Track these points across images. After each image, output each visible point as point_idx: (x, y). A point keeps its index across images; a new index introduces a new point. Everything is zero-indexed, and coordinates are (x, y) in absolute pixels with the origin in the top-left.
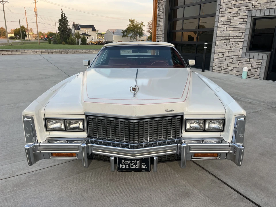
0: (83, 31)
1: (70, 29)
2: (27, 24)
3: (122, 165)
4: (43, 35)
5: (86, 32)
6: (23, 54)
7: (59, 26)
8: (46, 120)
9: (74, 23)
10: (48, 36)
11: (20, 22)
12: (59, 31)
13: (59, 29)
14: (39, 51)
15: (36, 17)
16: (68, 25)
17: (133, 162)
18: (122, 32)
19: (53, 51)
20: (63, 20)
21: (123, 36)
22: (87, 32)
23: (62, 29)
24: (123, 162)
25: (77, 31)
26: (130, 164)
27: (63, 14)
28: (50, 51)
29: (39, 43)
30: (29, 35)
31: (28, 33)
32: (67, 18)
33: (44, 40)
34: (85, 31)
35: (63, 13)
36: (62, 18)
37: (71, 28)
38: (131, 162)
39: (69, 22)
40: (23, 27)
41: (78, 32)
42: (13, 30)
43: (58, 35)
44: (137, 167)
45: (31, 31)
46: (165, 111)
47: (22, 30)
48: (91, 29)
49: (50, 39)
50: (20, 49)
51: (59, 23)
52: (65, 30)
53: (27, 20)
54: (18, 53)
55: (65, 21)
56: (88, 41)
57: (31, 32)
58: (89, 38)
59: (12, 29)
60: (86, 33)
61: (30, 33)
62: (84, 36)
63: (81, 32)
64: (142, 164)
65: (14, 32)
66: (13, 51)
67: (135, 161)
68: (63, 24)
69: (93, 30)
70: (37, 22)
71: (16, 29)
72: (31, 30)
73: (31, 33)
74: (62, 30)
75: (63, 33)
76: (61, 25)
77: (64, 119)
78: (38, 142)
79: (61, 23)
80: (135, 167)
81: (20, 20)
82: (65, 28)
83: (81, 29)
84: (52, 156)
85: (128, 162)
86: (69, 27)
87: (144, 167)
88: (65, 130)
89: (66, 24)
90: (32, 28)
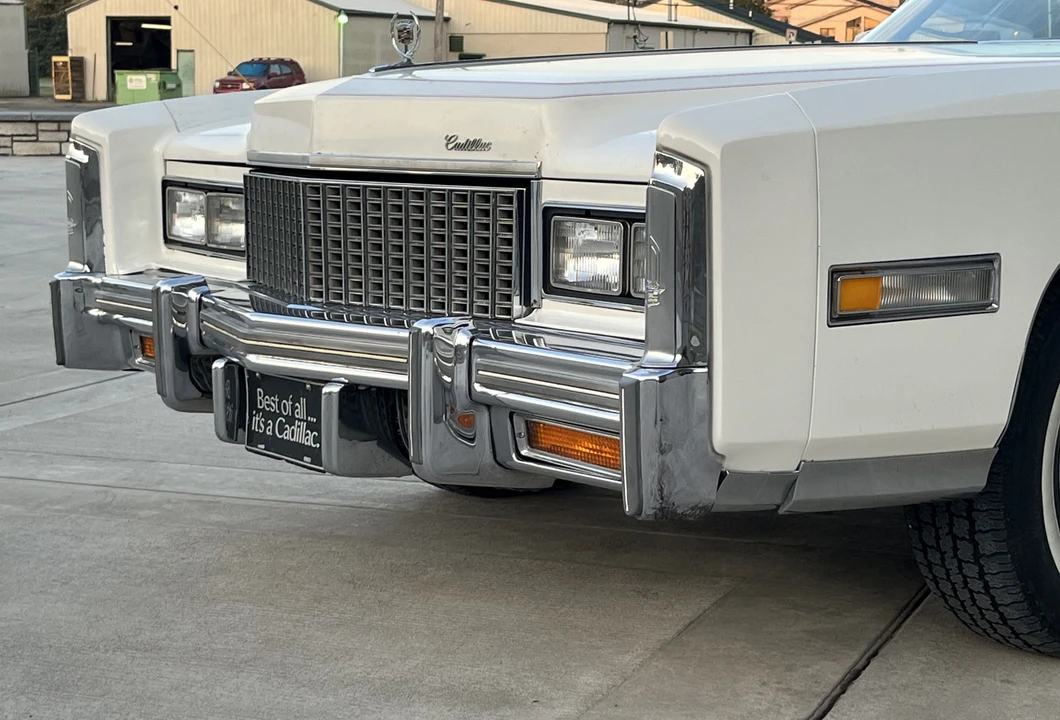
3: (257, 419)
8: (168, 188)
17: (285, 407)
26: (278, 416)
38: (279, 406)
44: (293, 433)
46: (448, 143)
64: (307, 420)
67: (290, 403)
77: (205, 189)
78: (104, 274)
80: (288, 434)
84: (144, 353)
85: (273, 404)
87: (310, 438)
88: (206, 246)
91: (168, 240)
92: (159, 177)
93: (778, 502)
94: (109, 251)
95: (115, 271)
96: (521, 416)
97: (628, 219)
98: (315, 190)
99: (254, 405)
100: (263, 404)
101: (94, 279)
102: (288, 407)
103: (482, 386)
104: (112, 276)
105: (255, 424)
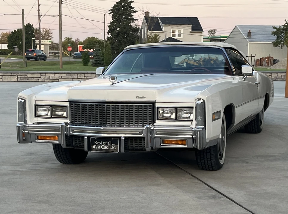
0: (168, 31)
1: (137, 30)
2: (39, 18)
3: (95, 146)
4: (74, 45)
5: (177, 35)
6: (24, 80)
7: (112, 23)
9: (147, 13)
10: (83, 48)
11: (23, 15)
12: (110, 36)
13: (111, 29)
14: (56, 75)
15: (61, 2)
16: (133, 20)
17: (104, 143)
18: (274, 33)
19: (83, 75)
20: (123, 6)
21: (275, 44)
22: (179, 35)
23: (118, 29)
24: (96, 143)
25: (153, 34)
26: (102, 145)
28: (76, 75)
29: (61, 64)
30: (42, 46)
31: (40, 42)
32: (131, 2)
33: (75, 58)
34: (174, 32)
36: (119, 3)
37: (140, 27)
38: (102, 143)
39: (136, 12)
40: (29, 28)
42: (6, 34)
43: (107, 45)
44: (107, 147)
45: (46, 37)
46: (137, 97)
47: (26, 33)
48: (189, 28)
49: (86, 55)
50: (19, 71)
51: (111, 15)
52: (125, 33)
53: (39, 10)
54: (15, 78)
55: (127, 9)
57: (47, 39)
59: (5, 32)
60: (176, 37)
61: (43, 41)
63: (164, 34)
64: (112, 145)
65: (8, 38)
66: (5, 74)
67: (106, 142)
68: (122, 17)
69: (193, 29)
70: (60, 15)
71: (12, 33)
72: (47, 34)
73: (46, 42)
74: (118, 33)
75: (119, 38)
76: (116, 19)
77: (51, 106)
78: (27, 124)
79: (117, 14)
80: (106, 148)
81: (23, 10)
82: (124, 28)
83: (163, 28)
84: (38, 139)
85: (100, 143)
86: (135, 25)
87: (113, 148)
88: (51, 117)
89: (129, 17)
90: (50, 29)
91: (36, 116)
92: (33, 104)
96: (162, 139)
97: (176, 108)
98: (109, 106)
99: (93, 144)
100: (97, 143)
101: (26, 125)
102: (106, 143)
103: (157, 135)
104: (29, 124)
105: (94, 147)
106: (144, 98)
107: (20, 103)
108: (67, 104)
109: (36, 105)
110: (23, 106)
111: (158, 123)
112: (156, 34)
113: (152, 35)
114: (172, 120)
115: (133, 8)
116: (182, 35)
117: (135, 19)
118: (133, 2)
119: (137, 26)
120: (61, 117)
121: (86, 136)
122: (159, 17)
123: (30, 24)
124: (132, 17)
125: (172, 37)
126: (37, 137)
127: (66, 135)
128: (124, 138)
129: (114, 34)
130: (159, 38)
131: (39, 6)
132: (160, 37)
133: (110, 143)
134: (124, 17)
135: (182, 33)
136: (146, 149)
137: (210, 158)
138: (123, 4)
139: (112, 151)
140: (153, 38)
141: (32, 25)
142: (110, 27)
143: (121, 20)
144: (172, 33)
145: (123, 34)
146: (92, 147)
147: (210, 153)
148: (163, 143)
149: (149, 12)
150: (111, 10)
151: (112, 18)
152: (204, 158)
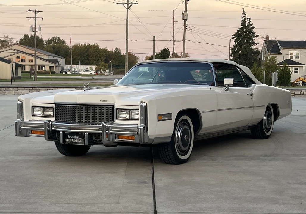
0: (286, 54)
1: (258, 52)
2: (173, 43)
5: (294, 57)
7: (234, 47)
8: (33, 107)
9: (267, 37)
11: (154, 40)
12: (232, 58)
13: (234, 52)
15: (185, 29)
16: (254, 43)
20: (246, 32)
22: (297, 57)
23: (240, 52)
26: (73, 139)
27: (245, 19)
32: (253, 28)
34: (292, 54)
35: (247, 17)
36: (242, 29)
37: (261, 49)
39: (257, 36)
40: (165, 52)
41: (273, 58)
46: (101, 100)
51: (234, 40)
52: (247, 55)
55: (248, 34)
56: (294, 78)
58: (298, 70)
60: (294, 59)
62: (285, 67)
63: (282, 56)
68: (244, 42)
70: (184, 41)
74: (240, 55)
76: (238, 43)
77: (43, 107)
78: (24, 121)
79: (239, 39)
80: (75, 141)
81: (154, 37)
82: (246, 51)
83: (282, 50)
84: (32, 133)
85: (72, 137)
86: (256, 48)
87: (80, 141)
88: (43, 116)
89: (250, 41)
90: (187, 53)
91: (33, 115)
92: (31, 106)
93: (152, 142)
94: (25, 117)
95: (26, 120)
96: (117, 135)
97: (130, 110)
98: (79, 107)
99: (67, 138)
100: (69, 137)
101: (22, 122)
102: (75, 137)
103: (112, 131)
104: (25, 121)
105: (67, 140)
106: (106, 101)
107: (18, 104)
108: (54, 106)
109: (32, 107)
110: (21, 107)
111: (117, 122)
112: (273, 56)
113: (269, 57)
114: (127, 120)
115: (254, 33)
116: (299, 57)
117: (256, 43)
118: (255, 27)
119: (258, 49)
120: (50, 116)
121: (61, 131)
122: (278, 41)
123: (167, 48)
124: (253, 41)
125: (290, 58)
126: (32, 132)
127: (48, 130)
128: (87, 133)
129: (236, 57)
130: (276, 60)
131: (174, 33)
132: (277, 58)
133: (78, 137)
134: (246, 41)
135: (299, 55)
136: (103, 142)
137: (168, 153)
138: (245, 30)
139: (79, 144)
140: (271, 59)
141: (168, 49)
142: (233, 50)
143: (243, 44)
144: (289, 55)
145: (244, 56)
146: (66, 140)
147: (168, 149)
148: (118, 138)
149: (269, 37)
150: (234, 35)
151: (235, 42)
152: (163, 154)
